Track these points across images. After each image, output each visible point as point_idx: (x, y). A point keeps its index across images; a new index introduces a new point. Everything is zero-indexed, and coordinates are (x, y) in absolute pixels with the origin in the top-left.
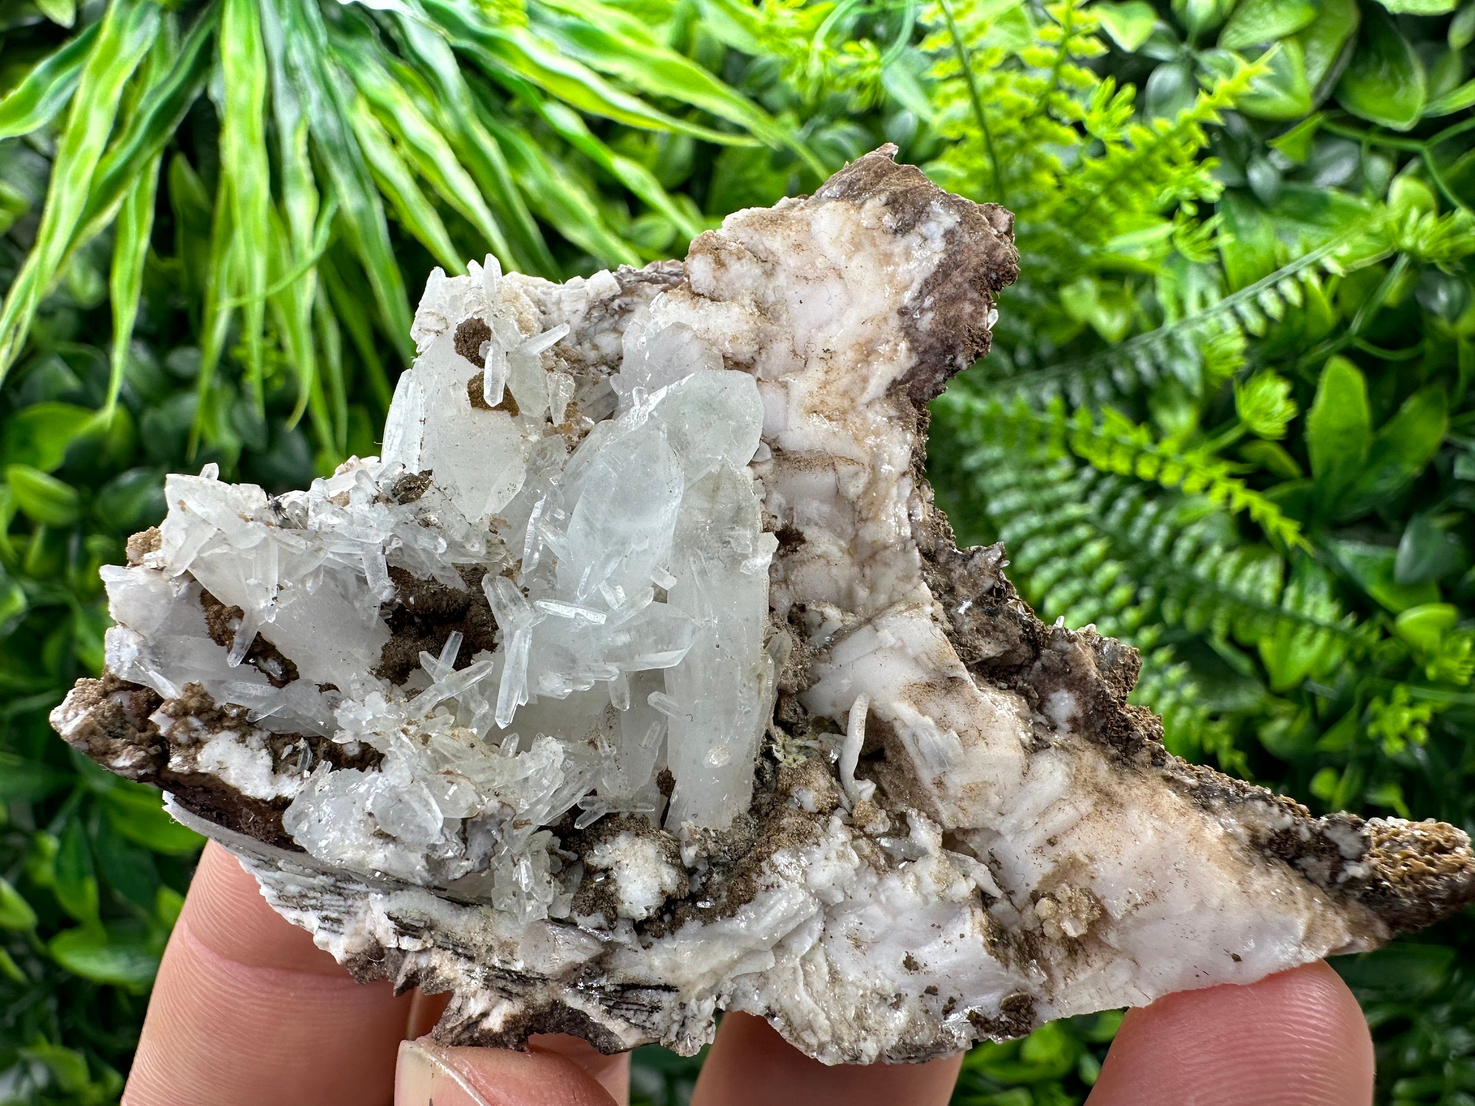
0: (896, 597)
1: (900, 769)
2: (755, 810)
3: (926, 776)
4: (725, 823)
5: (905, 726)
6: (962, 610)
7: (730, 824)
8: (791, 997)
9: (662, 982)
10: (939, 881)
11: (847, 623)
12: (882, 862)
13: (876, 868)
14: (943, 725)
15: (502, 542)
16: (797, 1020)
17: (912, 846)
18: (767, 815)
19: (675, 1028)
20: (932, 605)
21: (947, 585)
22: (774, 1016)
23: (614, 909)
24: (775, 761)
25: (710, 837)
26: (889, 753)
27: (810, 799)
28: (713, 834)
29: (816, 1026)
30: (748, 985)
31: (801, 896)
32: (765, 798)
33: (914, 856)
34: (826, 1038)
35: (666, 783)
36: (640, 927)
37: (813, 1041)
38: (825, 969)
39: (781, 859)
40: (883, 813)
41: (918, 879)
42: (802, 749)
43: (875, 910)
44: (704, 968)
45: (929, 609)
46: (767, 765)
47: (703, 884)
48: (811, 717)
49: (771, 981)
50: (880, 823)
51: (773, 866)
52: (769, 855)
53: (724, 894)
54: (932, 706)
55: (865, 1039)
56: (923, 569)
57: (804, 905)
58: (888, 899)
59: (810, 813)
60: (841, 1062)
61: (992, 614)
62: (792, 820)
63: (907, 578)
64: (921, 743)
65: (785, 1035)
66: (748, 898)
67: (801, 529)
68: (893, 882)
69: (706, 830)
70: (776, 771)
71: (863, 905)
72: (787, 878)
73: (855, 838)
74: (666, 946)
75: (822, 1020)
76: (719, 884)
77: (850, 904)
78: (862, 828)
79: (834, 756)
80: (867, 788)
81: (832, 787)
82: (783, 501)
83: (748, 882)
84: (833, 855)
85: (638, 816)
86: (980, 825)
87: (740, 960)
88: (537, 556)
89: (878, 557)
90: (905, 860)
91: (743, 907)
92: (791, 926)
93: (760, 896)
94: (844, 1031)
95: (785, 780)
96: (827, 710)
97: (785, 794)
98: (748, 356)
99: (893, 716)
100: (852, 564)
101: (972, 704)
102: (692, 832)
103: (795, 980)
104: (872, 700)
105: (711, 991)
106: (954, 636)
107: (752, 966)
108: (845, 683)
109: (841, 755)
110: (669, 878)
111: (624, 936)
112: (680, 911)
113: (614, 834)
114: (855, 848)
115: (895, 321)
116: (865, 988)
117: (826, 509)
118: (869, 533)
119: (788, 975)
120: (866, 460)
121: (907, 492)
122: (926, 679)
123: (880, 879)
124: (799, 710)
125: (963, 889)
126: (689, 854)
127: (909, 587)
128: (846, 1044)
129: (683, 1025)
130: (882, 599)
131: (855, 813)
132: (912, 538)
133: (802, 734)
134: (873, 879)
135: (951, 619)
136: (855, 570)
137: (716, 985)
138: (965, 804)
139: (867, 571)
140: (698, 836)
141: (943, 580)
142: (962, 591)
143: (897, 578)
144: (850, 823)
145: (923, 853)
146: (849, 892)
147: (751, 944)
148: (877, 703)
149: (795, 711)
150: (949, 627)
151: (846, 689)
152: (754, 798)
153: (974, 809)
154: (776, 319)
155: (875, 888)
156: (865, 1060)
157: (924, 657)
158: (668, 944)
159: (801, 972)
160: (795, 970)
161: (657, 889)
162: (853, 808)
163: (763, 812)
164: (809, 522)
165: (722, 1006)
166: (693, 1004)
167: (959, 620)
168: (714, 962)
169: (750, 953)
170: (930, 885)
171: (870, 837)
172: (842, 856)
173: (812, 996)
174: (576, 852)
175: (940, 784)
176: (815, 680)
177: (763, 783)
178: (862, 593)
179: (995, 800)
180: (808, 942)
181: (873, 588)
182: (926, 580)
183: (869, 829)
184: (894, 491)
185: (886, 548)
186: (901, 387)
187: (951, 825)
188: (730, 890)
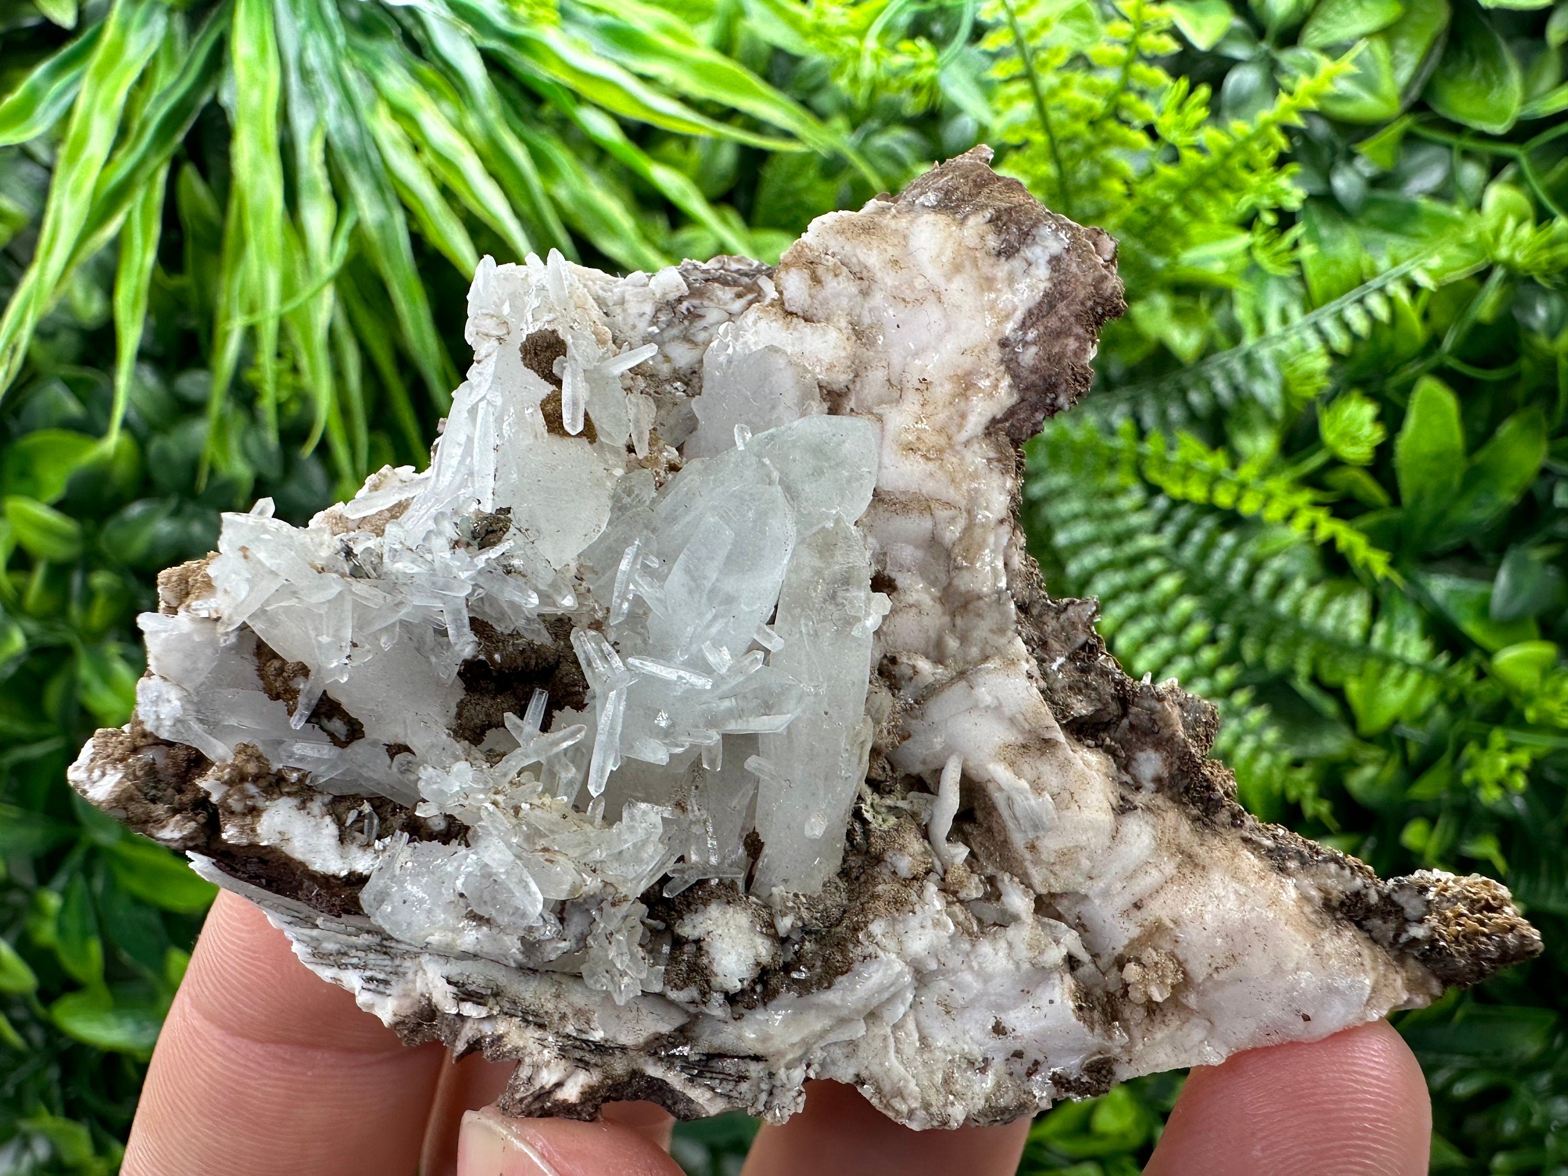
0: (989, 651)
1: (990, 830)
2: (844, 873)
3: (1018, 840)
4: (815, 887)
5: (1001, 789)
6: (1055, 667)
7: (820, 888)
8: (882, 1064)
9: (751, 1053)
10: (1031, 947)
11: (938, 677)
12: (975, 928)
13: (970, 934)
14: (1037, 787)
15: (589, 590)
16: (887, 1088)
17: (1004, 912)
18: (857, 878)
19: (763, 1097)
20: (1027, 661)
21: (1040, 639)
22: (863, 1084)
23: (708, 982)
24: (864, 822)
25: (803, 904)
26: (979, 815)
27: (905, 864)
28: (804, 900)
29: (906, 1092)
30: (838, 1053)
31: (898, 966)
32: (855, 861)
33: (1006, 920)
34: (914, 1105)
35: (754, 846)
36: (731, 999)
37: (904, 1108)
38: (916, 1036)
39: (877, 928)
40: (975, 878)
41: (1010, 945)
42: (892, 809)
43: (968, 977)
44: (796, 1039)
45: (1025, 666)
46: (857, 826)
47: (796, 953)
48: (899, 774)
49: (861, 1049)
50: (974, 889)
51: (870, 936)
52: (866, 924)
53: (819, 964)
54: (1026, 768)
55: (953, 1104)
56: (1018, 622)
57: (900, 974)
58: (979, 964)
59: (905, 879)
60: (928, 1127)
61: (1084, 671)
62: (887, 887)
63: (1002, 631)
64: (1016, 808)
65: (874, 1101)
66: (846, 968)
67: (893, 575)
68: (985, 947)
69: (796, 895)
70: (867, 833)
71: (954, 972)
72: (884, 949)
73: (949, 904)
74: (759, 1017)
75: (912, 1086)
76: (814, 953)
77: (943, 970)
78: (955, 893)
79: (925, 817)
80: (961, 852)
81: (926, 852)
82: (878, 546)
83: (844, 951)
84: (929, 923)
85: (727, 882)
86: (1071, 889)
87: (832, 1029)
88: (625, 606)
89: (970, 607)
90: (995, 924)
91: (840, 978)
92: (886, 995)
93: (857, 966)
94: (933, 1098)
95: (877, 845)
96: (917, 769)
97: (878, 859)
98: (842, 386)
99: (987, 777)
100: (944, 614)
101: (1065, 766)
102: (784, 900)
103: (886, 1047)
104: (965, 761)
105: (800, 1060)
106: (1048, 694)
107: (844, 1035)
108: (938, 742)
109: (932, 817)
110: (763, 949)
111: (716, 1008)
112: (774, 982)
113: (706, 903)
114: (949, 914)
115: (995, 354)
116: (954, 1054)
117: (920, 554)
118: (964, 582)
119: (878, 1043)
120: (963, 503)
121: (1005, 541)
122: (1021, 740)
123: (973, 946)
124: (888, 767)
125: (1055, 955)
126: (785, 924)
127: (1003, 641)
128: (934, 1110)
129: (771, 1093)
130: (974, 652)
131: (949, 878)
132: (1007, 589)
133: (890, 792)
134: (966, 946)
135: (1045, 675)
136: (947, 619)
137: (805, 1053)
138: (1057, 868)
139: (959, 621)
140: (790, 904)
141: (1036, 634)
142: (1055, 645)
143: (992, 631)
144: (944, 889)
145: (1015, 918)
146: (942, 960)
147: (844, 1013)
148: (971, 764)
149: (884, 768)
150: (1043, 684)
151: (938, 747)
152: (845, 860)
153: (1066, 874)
154: (872, 343)
155: (968, 955)
156: (954, 1125)
157: (1020, 718)
158: (760, 1015)
159: (892, 1040)
160: (885, 1039)
161: (752, 961)
162: (945, 872)
163: (853, 875)
164: (901, 568)
165: (812, 1075)
166: (782, 1073)
167: (1052, 677)
168: (806, 1032)
169: (843, 1021)
170: (1023, 952)
171: (961, 902)
172: (937, 924)
173: (902, 1063)
174: (664, 920)
175: (1032, 848)
176: (906, 736)
177: (852, 845)
178: (952, 644)
179: (1086, 864)
180: (901, 1009)
181: (964, 639)
182: (1020, 634)
183: (962, 895)
184: (991, 539)
185: (979, 598)
186: (1000, 425)
187: (1044, 891)
188: (826, 960)
